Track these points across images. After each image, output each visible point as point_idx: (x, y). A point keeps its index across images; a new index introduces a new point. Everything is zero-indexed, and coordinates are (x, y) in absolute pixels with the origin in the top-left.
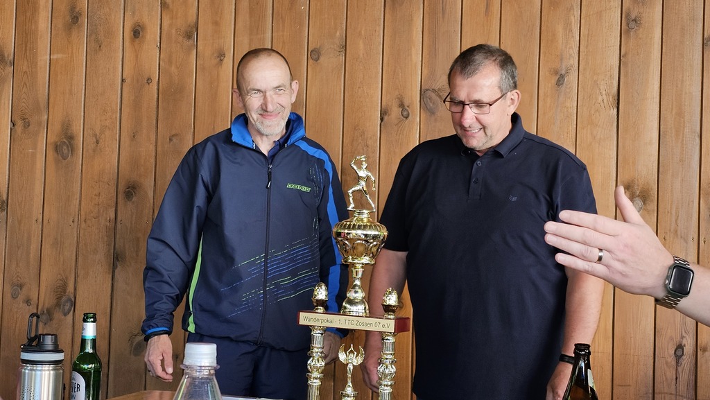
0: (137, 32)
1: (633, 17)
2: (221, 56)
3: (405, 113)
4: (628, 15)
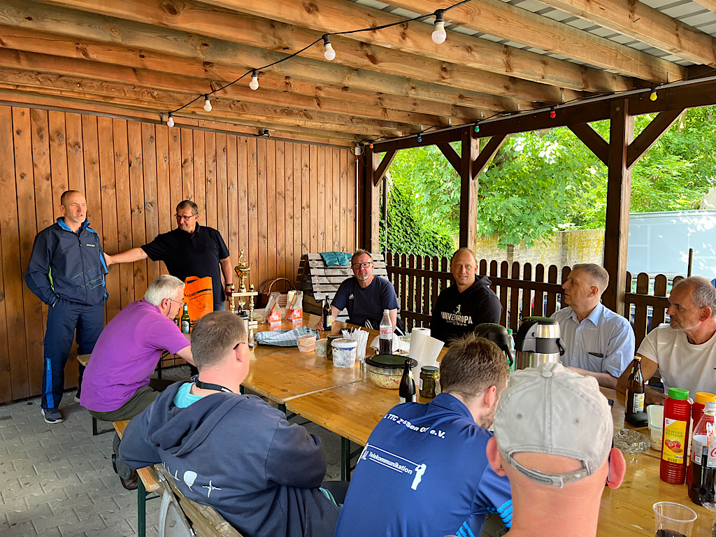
0: (23, 176)
1: (209, 180)
4: (207, 179)
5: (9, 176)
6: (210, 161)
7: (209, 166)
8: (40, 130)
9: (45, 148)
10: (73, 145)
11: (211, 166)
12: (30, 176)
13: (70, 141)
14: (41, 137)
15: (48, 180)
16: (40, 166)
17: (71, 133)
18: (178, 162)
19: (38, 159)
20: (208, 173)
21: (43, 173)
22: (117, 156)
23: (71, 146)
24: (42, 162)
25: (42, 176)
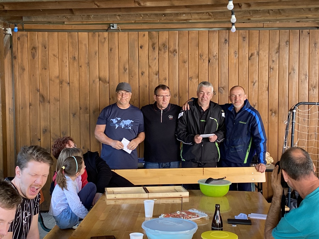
0: (142, 74)
1: (272, 68)
2: (165, 79)
3: (215, 93)
4: (270, 67)
5: (135, 74)
6: (273, 53)
7: (272, 57)
8: (153, 44)
9: (156, 56)
10: (173, 52)
11: (275, 57)
12: (147, 73)
13: (171, 49)
14: (154, 49)
15: (157, 75)
16: (152, 67)
17: (172, 44)
18: (246, 56)
19: (152, 62)
20: (271, 62)
21: (154, 70)
22: (201, 56)
23: (171, 52)
24: (154, 64)
25: (153, 73)
